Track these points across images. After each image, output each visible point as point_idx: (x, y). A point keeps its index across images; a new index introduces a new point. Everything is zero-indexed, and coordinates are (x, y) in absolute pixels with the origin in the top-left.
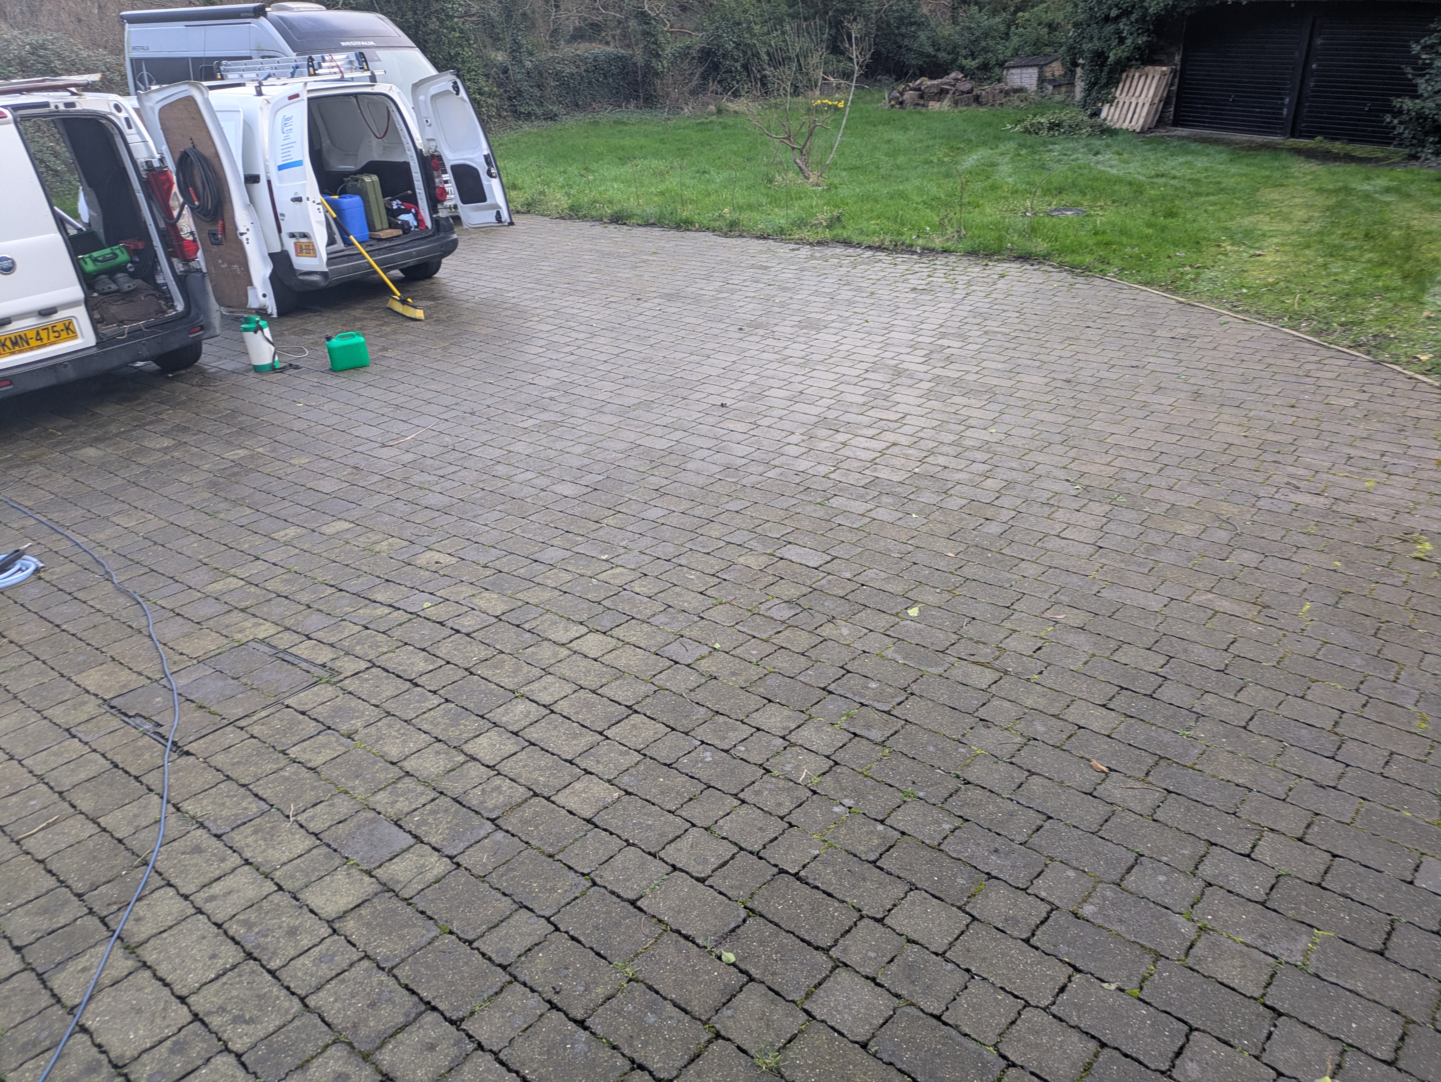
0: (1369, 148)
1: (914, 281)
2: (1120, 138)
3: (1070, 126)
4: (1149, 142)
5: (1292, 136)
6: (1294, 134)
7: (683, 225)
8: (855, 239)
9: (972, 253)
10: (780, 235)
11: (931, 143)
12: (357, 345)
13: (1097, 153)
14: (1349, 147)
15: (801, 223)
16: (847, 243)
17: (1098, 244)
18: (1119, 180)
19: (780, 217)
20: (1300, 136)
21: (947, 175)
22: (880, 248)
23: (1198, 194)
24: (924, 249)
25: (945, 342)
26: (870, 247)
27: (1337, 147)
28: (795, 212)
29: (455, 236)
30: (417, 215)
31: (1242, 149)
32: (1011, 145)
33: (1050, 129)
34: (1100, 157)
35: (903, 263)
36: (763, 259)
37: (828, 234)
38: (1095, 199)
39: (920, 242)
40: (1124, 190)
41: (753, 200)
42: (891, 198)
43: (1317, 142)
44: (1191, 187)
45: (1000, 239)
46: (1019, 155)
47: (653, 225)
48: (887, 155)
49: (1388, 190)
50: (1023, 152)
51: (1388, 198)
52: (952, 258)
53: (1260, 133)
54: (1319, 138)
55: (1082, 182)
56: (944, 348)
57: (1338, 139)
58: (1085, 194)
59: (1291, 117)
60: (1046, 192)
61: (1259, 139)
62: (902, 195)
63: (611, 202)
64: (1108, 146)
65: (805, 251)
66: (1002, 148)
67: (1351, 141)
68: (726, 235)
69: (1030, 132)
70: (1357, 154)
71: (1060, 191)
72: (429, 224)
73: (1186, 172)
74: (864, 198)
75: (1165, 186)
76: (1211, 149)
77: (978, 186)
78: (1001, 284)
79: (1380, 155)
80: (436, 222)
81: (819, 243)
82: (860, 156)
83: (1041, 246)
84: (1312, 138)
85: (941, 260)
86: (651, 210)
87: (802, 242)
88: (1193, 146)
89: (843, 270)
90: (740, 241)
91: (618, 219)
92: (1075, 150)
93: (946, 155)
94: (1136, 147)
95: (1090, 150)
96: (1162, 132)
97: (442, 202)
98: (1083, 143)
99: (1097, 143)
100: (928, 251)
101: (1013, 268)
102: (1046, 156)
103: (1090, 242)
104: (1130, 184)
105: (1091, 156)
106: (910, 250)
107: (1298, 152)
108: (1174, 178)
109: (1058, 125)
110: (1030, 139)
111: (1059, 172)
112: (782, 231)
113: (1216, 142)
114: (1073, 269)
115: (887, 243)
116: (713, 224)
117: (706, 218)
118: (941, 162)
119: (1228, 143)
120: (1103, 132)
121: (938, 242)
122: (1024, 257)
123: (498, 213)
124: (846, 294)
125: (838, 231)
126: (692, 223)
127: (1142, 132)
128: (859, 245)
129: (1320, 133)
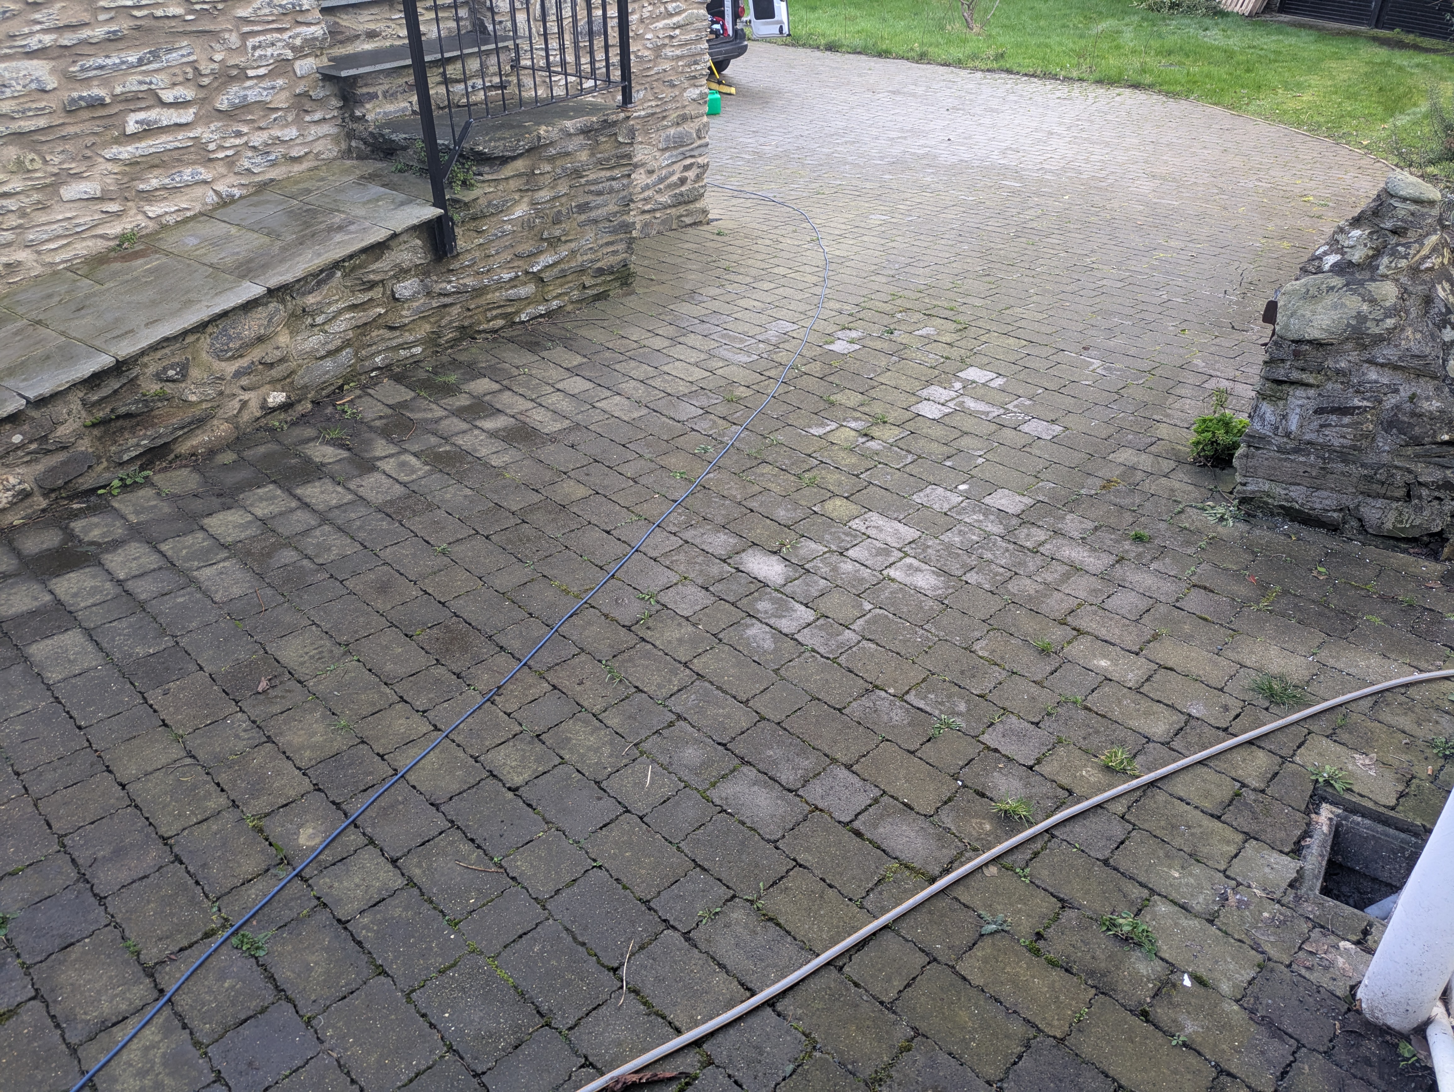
0: (1435, 41)
1: (1058, 94)
2: (1229, 19)
3: (1188, 7)
4: (1255, 24)
5: (1377, 27)
6: (1378, 24)
7: (883, 54)
8: (1016, 69)
9: (1099, 82)
10: (959, 64)
11: (1068, 12)
12: (716, 99)
13: (1206, 29)
14: (1418, 40)
15: (974, 57)
16: (1009, 71)
17: (1188, 82)
18: (1218, 48)
19: (956, 53)
20: (1382, 28)
21: (1081, 36)
22: (1033, 76)
23: (1276, 61)
24: (1065, 78)
25: (1080, 123)
26: (1026, 75)
27: (1410, 38)
28: (968, 50)
29: (746, 43)
30: (723, 26)
31: (1332, 35)
32: (1136, 18)
33: (1170, 8)
34: (1208, 33)
35: (1050, 85)
36: (951, 77)
37: (995, 65)
38: (1195, 61)
39: (1063, 73)
40: (1219, 55)
41: (933, 40)
42: (1039, 46)
43: (1396, 34)
44: (1272, 57)
45: (1120, 74)
46: (1141, 26)
47: (860, 53)
48: (1031, 18)
49: (1418, 65)
50: (1145, 24)
51: (1416, 71)
52: (1085, 84)
53: (1351, 23)
54: (1398, 30)
55: (1187, 47)
56: (1078, 125)
57: (1413, 32)
58: (1188, 57)
59: (1377, 11)
60: (1158, 53)
61: (1348, 27)
62: (1047, 46)
63: (823, 35)
64: (1217, 24)
65: (979, 75)
66: (1127, 20)
67: (1423, 35)
68: (917, 62)
69: (1153, 10)
70: (1424, 45)
71: (1170, 53)
72: (730, 32)
73: (1273, 47)
74: (1018, 45)
75: (1252, 54)
76: (1303, 33)
77: (1105, 46)
78: (1118, 99)
79: (1440, 47)
80: (735, 31)
81: (988, 70)
82: (1008, 18)
83: (1148, 79)
84: (1392, 29)
85: (1077, 85)
86: (858, 42)
87: (975, 69)
88: (1290, 29)
89: (1009, 86)
90: (929, 66)
91: (832, 47)
92: (1189, 26)
93: (1081, 22)
94: (1239, 26)
95: (1200, 27)
96: (1268, 17)
97: (740, 17)
98: (1196, 21)
99: (1208, 22)
100: (1067, 79)
101: (1128, 91)
102: (1164, 29)
103: (1183, 81)
104: (1225, 51)
105: (1200, 31)
106: (1055, 77)
107: (1375, 39)
108: (1262, 49)
109: (1178, 5)
110: (1151, 15)
111: (1171, 41)
112: (960, 61)
113: (1311, 27)
114: (1167, 94)
115: (1038, 72)
116: (906, 55)
117: (901, 49)
118: (1076, 27)
119: (1318, 29)
120: (1215, 14)
121: (1075, 74)
122: (1136, 86)
123: (781, 27)
124: (1012, 97)
125: (1002, 63)
126: (890, 53)
127: (1250, 15)
128: (1018, 73)
129: (1399, 26)
